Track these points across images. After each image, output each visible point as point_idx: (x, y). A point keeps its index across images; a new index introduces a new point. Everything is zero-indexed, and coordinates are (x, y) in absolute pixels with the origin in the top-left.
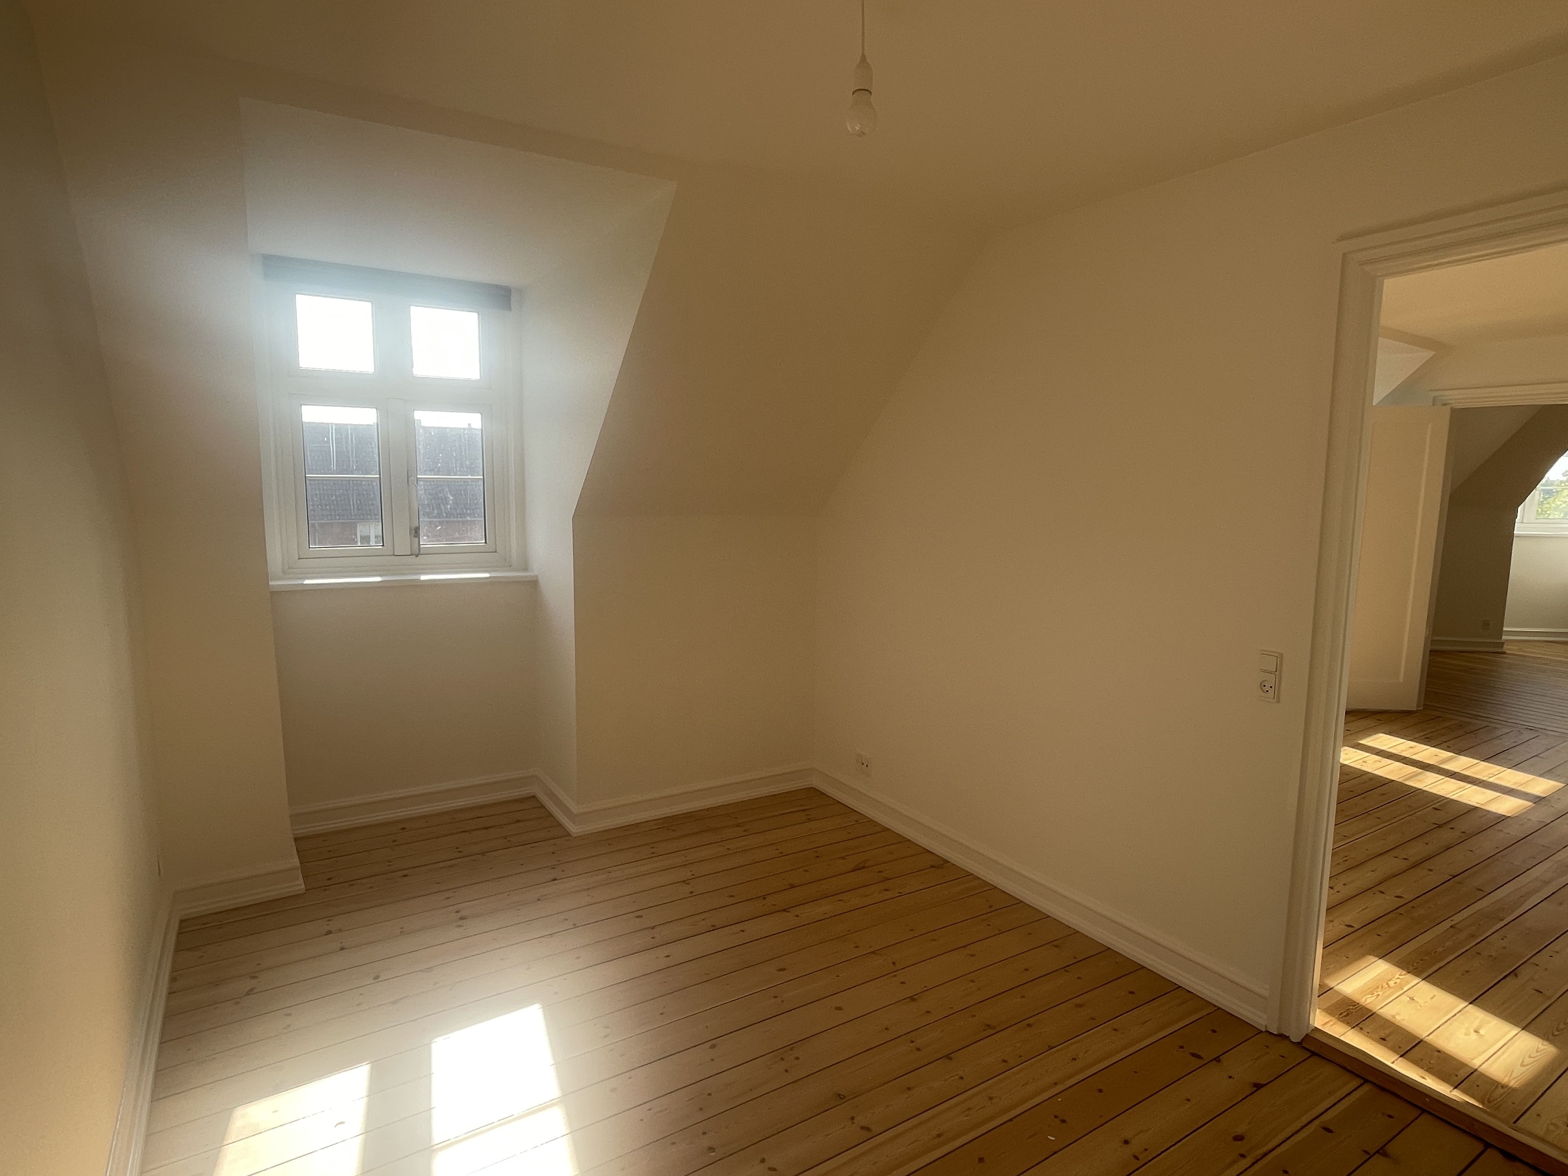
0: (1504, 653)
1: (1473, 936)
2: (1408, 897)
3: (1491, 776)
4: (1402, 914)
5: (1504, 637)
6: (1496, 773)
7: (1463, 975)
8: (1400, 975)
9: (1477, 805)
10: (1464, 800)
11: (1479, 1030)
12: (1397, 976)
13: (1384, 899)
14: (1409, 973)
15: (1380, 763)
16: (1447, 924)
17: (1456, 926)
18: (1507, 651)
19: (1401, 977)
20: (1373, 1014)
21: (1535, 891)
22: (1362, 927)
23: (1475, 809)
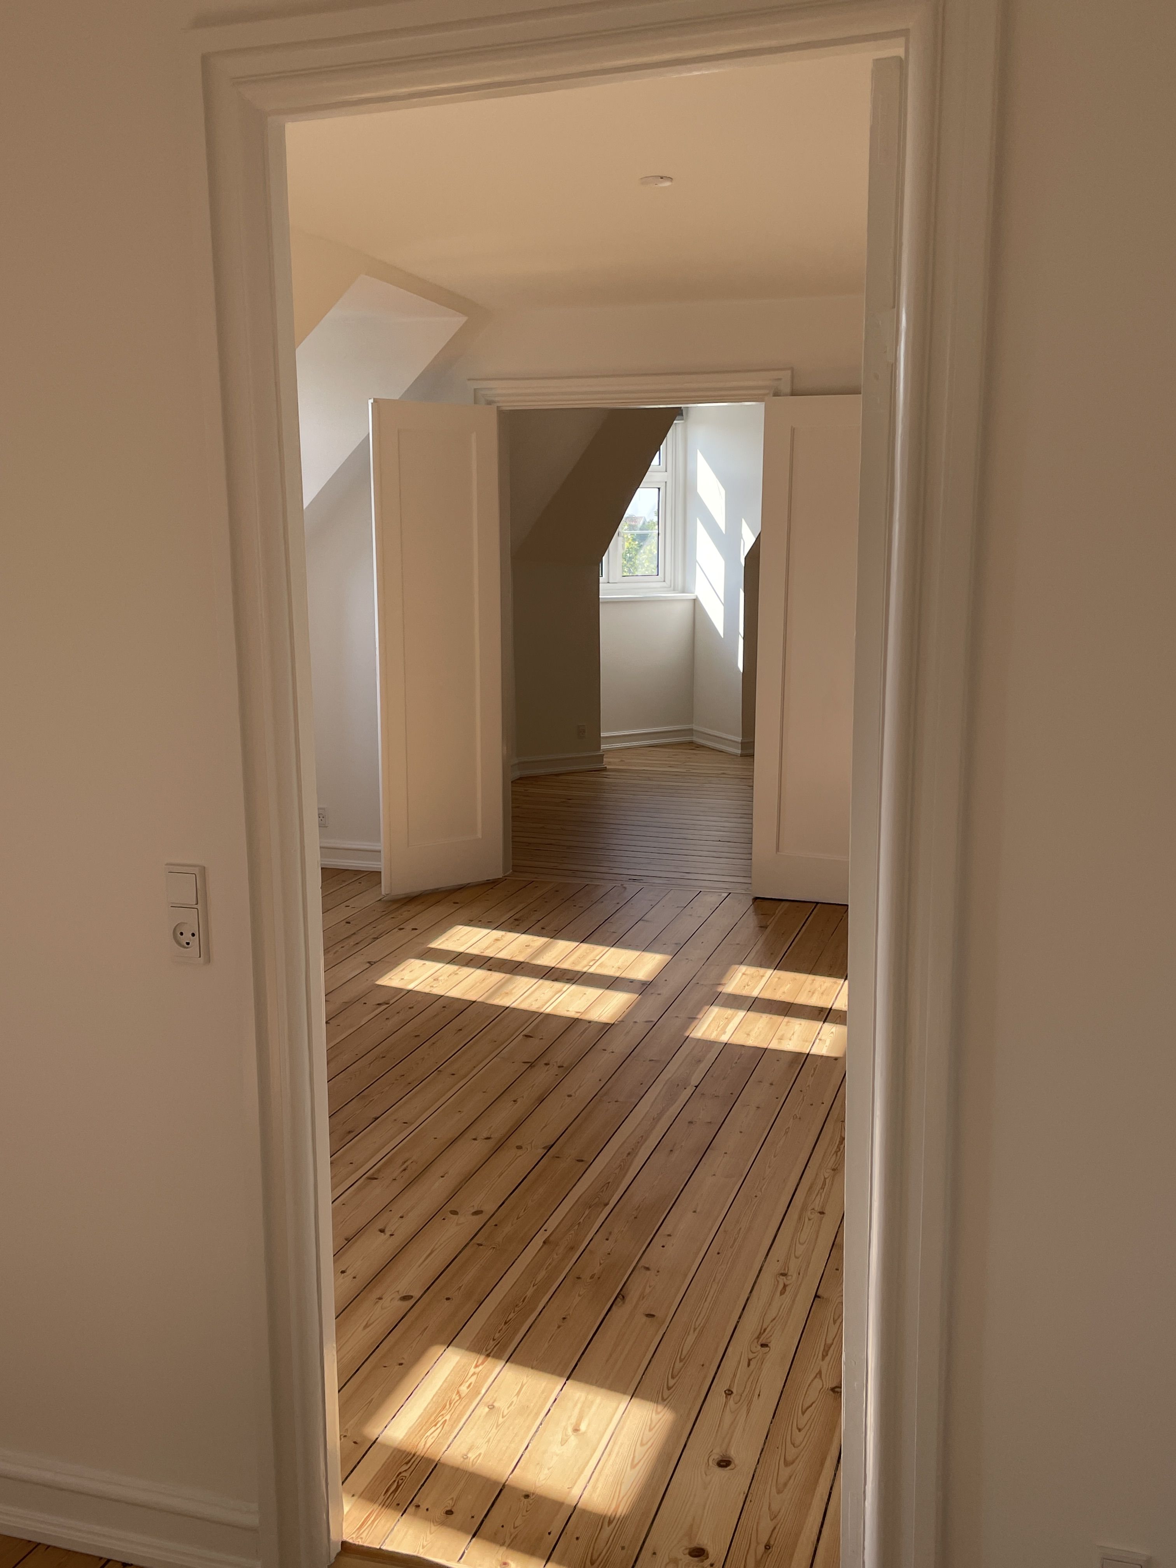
0: (605, 769)
1: (572, 1249)
2: (489, 1208)
3: (591, 964)
4: (481, 1245)
5: (603, 747)
6: (597, 958)
7: (559, 1327)
8: (476, 1366)
9: (577, 1016)
10: (562, 1012)
11: (579, 1427)
12: (472, 1370)
13: (457, 1224)
14: (488, 1355)
15: (456, 976)
16: (539, 1241)
17: (551, 1239)
18: (608, 767)
19: (478, 1370)
20: (437, 1464)
21: (644, 1138)
22: (425, 1292)
23: (574, 1022)
